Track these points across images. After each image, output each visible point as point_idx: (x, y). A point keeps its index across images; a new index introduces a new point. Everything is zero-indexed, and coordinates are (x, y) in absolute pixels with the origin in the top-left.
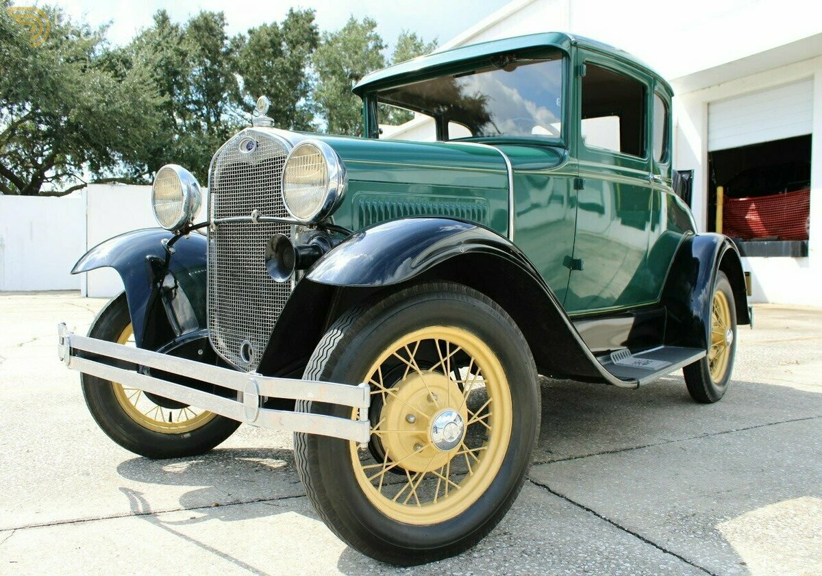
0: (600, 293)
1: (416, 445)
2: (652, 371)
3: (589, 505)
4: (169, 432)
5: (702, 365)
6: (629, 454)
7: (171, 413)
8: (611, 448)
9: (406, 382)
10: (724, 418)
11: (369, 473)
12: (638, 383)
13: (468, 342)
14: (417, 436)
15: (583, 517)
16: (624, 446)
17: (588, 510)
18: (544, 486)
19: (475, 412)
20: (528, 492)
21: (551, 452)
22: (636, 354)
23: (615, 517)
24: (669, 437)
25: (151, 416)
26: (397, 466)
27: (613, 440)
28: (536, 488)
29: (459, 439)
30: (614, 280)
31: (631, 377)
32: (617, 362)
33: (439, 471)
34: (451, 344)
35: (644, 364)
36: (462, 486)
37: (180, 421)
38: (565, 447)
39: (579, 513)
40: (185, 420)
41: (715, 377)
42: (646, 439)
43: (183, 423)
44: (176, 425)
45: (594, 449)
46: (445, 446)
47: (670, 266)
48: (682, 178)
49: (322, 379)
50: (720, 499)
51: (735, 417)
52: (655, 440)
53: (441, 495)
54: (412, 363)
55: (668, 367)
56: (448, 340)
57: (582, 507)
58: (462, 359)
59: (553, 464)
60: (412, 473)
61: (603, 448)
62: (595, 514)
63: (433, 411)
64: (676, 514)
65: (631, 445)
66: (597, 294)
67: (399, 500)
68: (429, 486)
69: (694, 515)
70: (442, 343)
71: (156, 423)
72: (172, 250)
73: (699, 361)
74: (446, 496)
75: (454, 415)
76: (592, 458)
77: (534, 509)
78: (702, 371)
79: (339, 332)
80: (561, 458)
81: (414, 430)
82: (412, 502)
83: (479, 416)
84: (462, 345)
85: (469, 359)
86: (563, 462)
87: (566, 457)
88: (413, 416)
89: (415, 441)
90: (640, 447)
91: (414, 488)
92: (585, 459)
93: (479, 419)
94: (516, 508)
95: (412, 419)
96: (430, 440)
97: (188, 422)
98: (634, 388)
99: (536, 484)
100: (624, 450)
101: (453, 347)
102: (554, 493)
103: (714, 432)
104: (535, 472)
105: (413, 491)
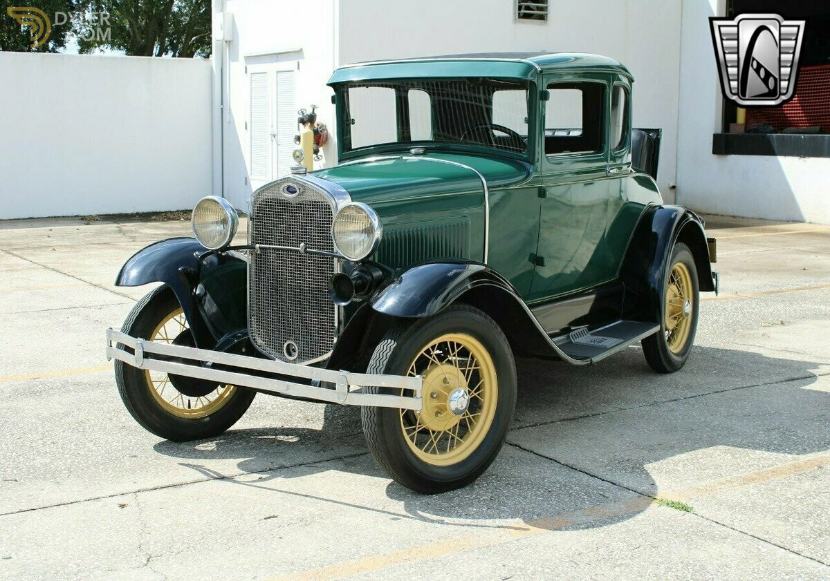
0: (563, 270)
1: (437, 413)
2: (605, 349)
3: (552, 456)
4: (191, 417)
5: (658, 338)
6: (585, 420)
7: (189, 401)
8: (571, 416)
9: (430, 371)
10: (677, 388)
11: (408, 432)
12: (591, 361)
13: (468, 342)
14: (438, 407)
15: (547, 464)
16: (582, 414)
17: (551, 459)
18: (516, 445)
19: (472, 390)
20: (506, 450)
21: (519, 421)
22: (594, 331)
23: (571, 463)
24: (623, 405)
25: (174, 404)
26: (424, 428)
27: (573, 409)
28: (510, 447)
29: (466, 408)
30: (579, 251)
31: (585, 355)
32: (576, 340)
33: (449, 430)
34: (457, 344)
35: (599, 342)
36: (465, 440)
37: (197, 408)
38: (533, 416)
39: (545, 461)
40: (201, 406)
41: (674, 348)
42: (601, 408)
43: (201, 409)
44: (195, 411)
45: (556, 417)
46: (457, 412)
47: (629, 243)
48: (649, 138)
49: (385, 373)
50: (649, 450)
51: (689, 386)
52: (609, 409)
53: (452, 446)
54: (434, 358)
55: (620, 343)
56: (455, 341)
57: (547, 458)
58: (464, 352)
59: (522, 430)
60: (434, 432)
61: (563, 416)
62: (556, 461)
63: (449, 390)
64: (615, 460)
65: (589, 413)
66: (560, 272)
67: (426, 451)
68: (444, 442)
69: (628, 460)
70: (452, 343)
71: (178, 410)
72: (205, 263)
73: (655, 334)
74: (455, 447)
75: (462, 392)
76: (555, 424)
77: (511, 460)
78: (659, 343)
79: (393, 341)
80: (528, 425)
81: (435, 403)
82: (434, 452)
83: (475, 392)
84: (464, 344)
85: (469, 353)
86: (530, 428)
87: (532, 424)
88: (435, 393)
89: (436, 410)
90: (595, 415)
91: (435, 443)
92: (548, 426)
93: (476, 394)
94: (497, 460)
95: (435, 396)
96: (448, 408)
97: (204, 408)
98: (588, 365)
99: (510, 444)
100: (581, 417)
101: (459, 345)
102: (525, 450)
103: (664, 400)
104: (511, 437)
105: (435, 445)
